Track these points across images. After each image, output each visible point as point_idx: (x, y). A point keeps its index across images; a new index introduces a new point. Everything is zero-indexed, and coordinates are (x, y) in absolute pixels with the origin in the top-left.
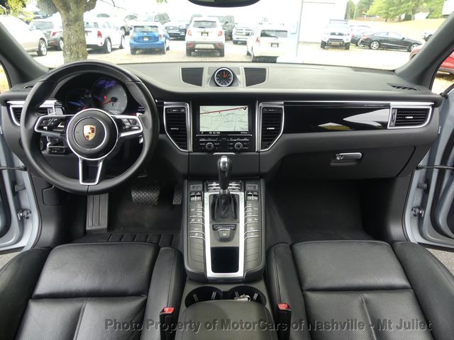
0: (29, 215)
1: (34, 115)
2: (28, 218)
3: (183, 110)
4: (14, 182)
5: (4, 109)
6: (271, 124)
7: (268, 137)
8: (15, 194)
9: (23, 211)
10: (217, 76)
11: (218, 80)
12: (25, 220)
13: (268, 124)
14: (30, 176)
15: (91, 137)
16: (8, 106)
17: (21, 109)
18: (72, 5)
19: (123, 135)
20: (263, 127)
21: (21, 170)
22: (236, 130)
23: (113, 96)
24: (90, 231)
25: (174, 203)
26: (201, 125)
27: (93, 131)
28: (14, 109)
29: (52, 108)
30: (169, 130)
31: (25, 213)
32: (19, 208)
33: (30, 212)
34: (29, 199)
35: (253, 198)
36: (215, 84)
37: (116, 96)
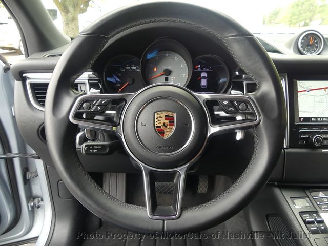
0: (41, 203)
2: (39, 207)
4: (25, 169)
5: (18, 85)
8: (26, 181)
9: (34, 199)
10: (301, 41)
12: (36, 209)
14: (46, 166)
16: (24, 80)
17: (46, 85)
18: (71, 9)
23: (165, 67)
25: (199, 191)
28: (33, 85)
29: (84, 83)
31: (36, 201)
32: (30, 197)
33: (42, 200)
34: (41, 186)
36: (297, 51)
37: (169, 67)
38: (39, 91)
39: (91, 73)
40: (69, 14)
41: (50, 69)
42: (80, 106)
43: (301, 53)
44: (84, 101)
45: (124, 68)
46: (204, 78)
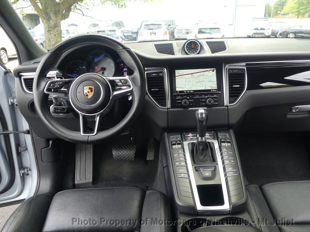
0: (29, 172)
1: (43, 80)
2: (28, 175)
3: (161, 74)
4: (18, 145)
5: (17, 79)
6: (236, 82)
7: (234, 94)
8: (19, 154)
9: (24, 169)
10: (187, 47)
11: (187, 50)
12: (26, 176)
13: (233, 82)
14: (32, 138)
15: (90, 95)
16: (20, 77)
17: (33, 79)
18: (52, 16)
19: (116, 93)
20: (229, 85)
21: (25, 133)
22: (207, 89)
23: (102, 66)
24: (78, 184)
25: (148, 159)
26: (177, 86)
27: (91, 91)
28: (25, 80)
29: (54, 77)
30: (150, 91)
31: (26, 171)
32: (22, 167)
33: (30, 170)
34: (30, 158)
35: (226, 144)
36: (185, 53)
37: (104, 66)
38: (29, 83)
39: (57, 71)
40: (51, 22)
41: (34, 70)
42: (50, 85)
43: (187, 54)
44: (51, 83)
45: (78, 68)
46: (125, 71)
